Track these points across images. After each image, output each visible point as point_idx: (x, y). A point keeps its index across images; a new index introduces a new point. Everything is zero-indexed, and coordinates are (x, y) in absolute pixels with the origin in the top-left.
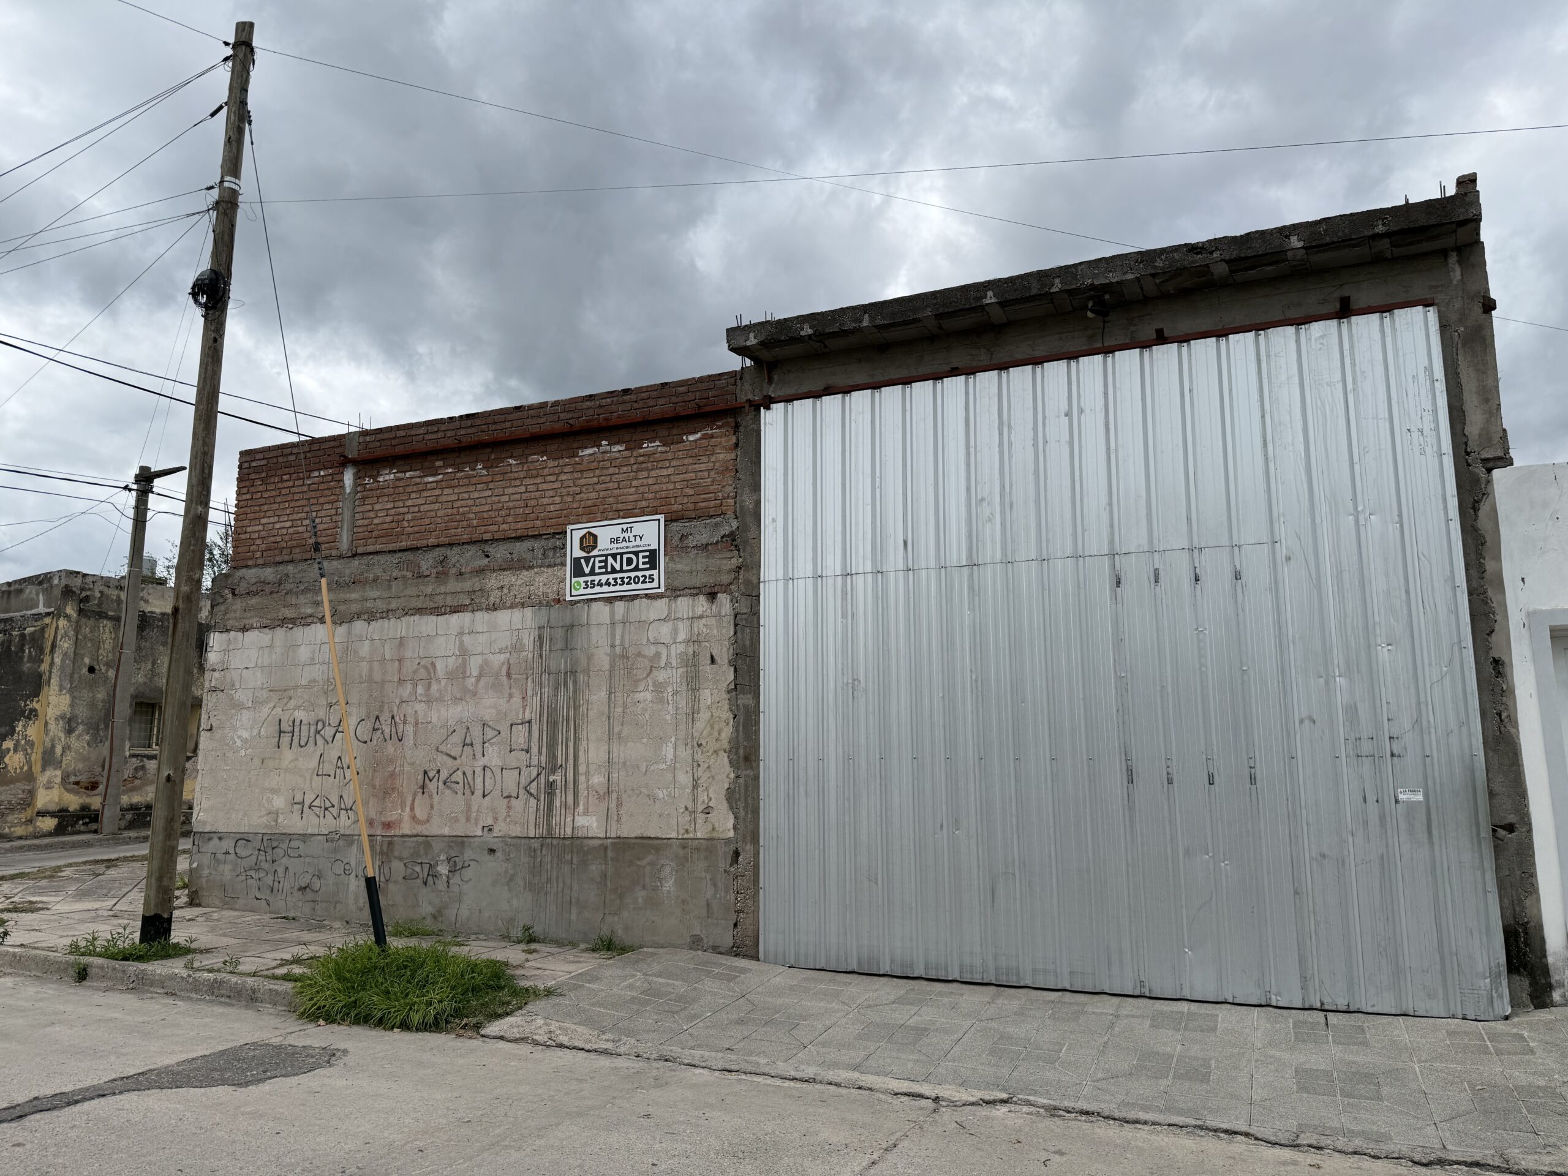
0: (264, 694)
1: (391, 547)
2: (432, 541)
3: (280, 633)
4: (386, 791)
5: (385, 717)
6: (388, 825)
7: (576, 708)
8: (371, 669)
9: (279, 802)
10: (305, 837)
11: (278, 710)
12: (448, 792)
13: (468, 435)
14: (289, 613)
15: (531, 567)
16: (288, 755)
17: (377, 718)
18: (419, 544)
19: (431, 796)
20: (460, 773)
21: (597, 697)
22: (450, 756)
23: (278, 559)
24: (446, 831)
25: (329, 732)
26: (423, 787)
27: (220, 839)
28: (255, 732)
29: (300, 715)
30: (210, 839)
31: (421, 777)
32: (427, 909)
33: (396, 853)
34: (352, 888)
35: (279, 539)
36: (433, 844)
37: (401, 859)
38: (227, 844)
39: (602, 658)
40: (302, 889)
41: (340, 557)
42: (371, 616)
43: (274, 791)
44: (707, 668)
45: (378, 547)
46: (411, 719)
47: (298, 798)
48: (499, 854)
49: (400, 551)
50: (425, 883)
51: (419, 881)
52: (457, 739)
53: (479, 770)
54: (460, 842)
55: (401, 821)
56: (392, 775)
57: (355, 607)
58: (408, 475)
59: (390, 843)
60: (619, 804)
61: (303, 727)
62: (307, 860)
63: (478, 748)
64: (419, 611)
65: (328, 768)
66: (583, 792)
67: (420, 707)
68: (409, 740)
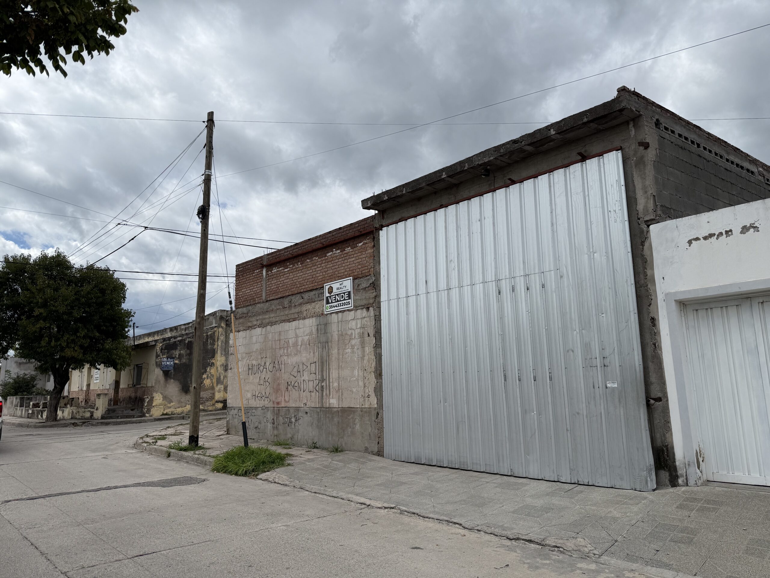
0: (244, 355)
1: (276, 297)
2: (287, 294)
3: (248, 331)
4: (277, 390)
5: (276, 362)
6: (278, 403)
7: (329, 356)
8: (272, 344)
9: (249, 395)
10: (256, 408)
11: (248, 361)
12: (294, 390)
13: (296, 252)
14: (250, 324)
15: (315, 302)
16: (251, 377)
17: (274, 362)
18: (284, 295)
19: (289, 392)
20: (297, 383)
21: (334, 352)
22: (294, 376)
23: (247, 304)
24: (294, 405)
25: (262, 368)
26: (287, 388)
27: (234, 409)
28: (242, 369)
29: (254, 362)
30: (232, 409)
31: (286, 385)
32: (289, 435)
33: (280, 414)
34: (269, 427)
35: (247, 297)
36: (291, 410)
37: (282, 416)
38: (236, 411)
39: (336, 337)
40: (256, 428)
41: (263, 302)
42: (272, 324)
43: (248, 391)
44: (367, 338)
45: (273, 298)
46: (283, 363)
47: (254, 394)
48: (308, 414)
49: (279, 298)
50: (289, 425)
51: (287, 425)
52: (295, 370)
53: (302, 381)
54: (297, 409)
55: (281, 401)
56: (279, 384)
57: (267, 321)
58: (280, 269)
59: (279, 410)
60: (342, 394)
61: (255, 367)
62: (257, 417)
63: (301, 372)
64: (284, 321)
65: (262, 382)
66: (331, 390)
67: (285, 358)
68: (283, 371)
